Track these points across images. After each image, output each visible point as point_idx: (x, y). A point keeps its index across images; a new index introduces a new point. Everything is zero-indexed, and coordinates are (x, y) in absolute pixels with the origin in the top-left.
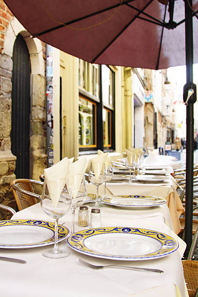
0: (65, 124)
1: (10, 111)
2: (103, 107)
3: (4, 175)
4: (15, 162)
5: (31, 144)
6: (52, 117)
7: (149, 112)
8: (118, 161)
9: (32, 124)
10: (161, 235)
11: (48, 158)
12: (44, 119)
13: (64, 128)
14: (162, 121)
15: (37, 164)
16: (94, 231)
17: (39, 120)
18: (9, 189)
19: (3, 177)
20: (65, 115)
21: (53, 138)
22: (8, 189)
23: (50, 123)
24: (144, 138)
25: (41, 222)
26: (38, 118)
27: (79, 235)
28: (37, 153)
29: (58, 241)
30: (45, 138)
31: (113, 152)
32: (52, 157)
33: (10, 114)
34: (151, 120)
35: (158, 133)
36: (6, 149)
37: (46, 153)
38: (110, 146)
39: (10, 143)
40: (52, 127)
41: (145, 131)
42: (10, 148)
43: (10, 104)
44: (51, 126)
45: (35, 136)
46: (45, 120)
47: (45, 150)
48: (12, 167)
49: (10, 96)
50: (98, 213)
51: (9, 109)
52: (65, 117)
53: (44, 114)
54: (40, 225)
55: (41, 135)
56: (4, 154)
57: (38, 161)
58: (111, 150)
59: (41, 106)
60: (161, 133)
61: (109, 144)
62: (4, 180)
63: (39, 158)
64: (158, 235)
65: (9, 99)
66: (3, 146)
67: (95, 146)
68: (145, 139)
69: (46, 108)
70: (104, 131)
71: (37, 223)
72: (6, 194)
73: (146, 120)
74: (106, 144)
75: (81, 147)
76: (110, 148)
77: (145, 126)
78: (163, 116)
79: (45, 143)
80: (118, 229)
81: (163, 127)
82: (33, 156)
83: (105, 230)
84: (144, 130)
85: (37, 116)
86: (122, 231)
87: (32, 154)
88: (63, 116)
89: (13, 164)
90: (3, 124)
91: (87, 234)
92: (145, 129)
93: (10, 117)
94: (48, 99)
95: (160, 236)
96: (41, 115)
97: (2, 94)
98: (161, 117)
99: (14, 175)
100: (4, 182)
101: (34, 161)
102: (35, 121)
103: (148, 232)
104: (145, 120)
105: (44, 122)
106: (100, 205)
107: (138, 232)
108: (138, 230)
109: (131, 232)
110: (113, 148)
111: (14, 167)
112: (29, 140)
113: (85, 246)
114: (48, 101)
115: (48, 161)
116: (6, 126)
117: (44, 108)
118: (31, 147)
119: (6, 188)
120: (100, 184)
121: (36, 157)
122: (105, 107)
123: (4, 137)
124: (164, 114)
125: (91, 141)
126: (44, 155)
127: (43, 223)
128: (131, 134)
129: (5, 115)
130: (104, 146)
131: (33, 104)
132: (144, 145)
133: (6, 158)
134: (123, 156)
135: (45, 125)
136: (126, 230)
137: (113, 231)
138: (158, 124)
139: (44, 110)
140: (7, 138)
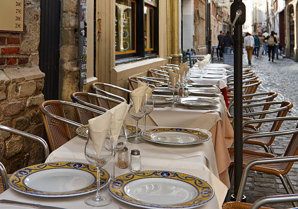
0: (100, 28)
1: (38, 22)
2: (144, 4)
3: (31, 96)
4: (43, 80)
5: (61, 56)
6: (85, 24)
7: (200, 4)
8: (162, 69)
9: (63, 32)
10: (199, 181)
11: (79, 71)
12: (76, 26)
13: (98, 33)
14: (217, 14)
15: (68, 79)
16: (134, 176)
17: (70, 29)
18: (37, 111)
19: (30, 98)
20: (100, 18)
21: (87, 48)
22: (35, 112)
23: (83, 31)
24: (193, 36)
25: (81, 165)
26: (70, 26)
27: (120, 180)
28: (67, 66)
29: (100, 188)
30: (77, 48)
31: (156, 57)
32: (85, 70)
33: (38, 25)
34: (203, 14)
35: (212, 28)
36: (33, 65)
37: (78, 66)
38: (152, 49)
39: (38, 58)
40: (86, 36)
41: (196, 28)
42: (38, 63)
43: (39, 14)
44: (84, 34)
45: (66, 46)
46: (77, 28)
47: (76, 62)
48: (40, 86)
49: (39, 5)
50: (138, 155)
51: (38, 19)
52: (99, 20)
53: (76, 21)
54: (80, 168)
55: (72, 45)
56: (31, 71)
57: (68, 75)
58: (154, 55)
59: (72, 12)
60: (216, 28)
61: (151, 47)
62: (31, 101)
63: (70, 72)
64: (195, 181)
65: (38, 8)
66: (30, 63)
67: (134, 51)
68: (195, 38)
69: (79, 13)
70: (146, 32)
71: (77, 165)
72: (32, 117)
73: (197, 15)
74: (148, 47)
75: (118, 53)
76: (152, 52)
77: (194, 21)
78: (218, 8)
79: (77, 54)
80: (158, 174)
81: (218, 21)
82: (63, 70)
83: (144, 174)
84: (194, 27)
85: (69, 24)
86: (161, 176)
87: (62, 67)
88: (97, 19)
89: (41, 82)
90: (31, 37)
91: (128, 179)
92: (195, 25)
93: (38, 29)
94: (81, 4)
95: (197, 182)
96: (73, 23)
97: (30, 3)
98: (215, 9)
99: (41, 95)
100: (30, 104)
101: (64, 75)
102: (65, 29)
103: (186, 178)
104: (195, 15)
105: (76, 30)
106: (139, 140)
107: (176, 177)
108: (177, 175)
109: (169, 177)
110: (155, 52)
111: (42, 85)
112: (59, 51)
113: (125, 193)
114: (82, 6)
115: (80, 75)
116: (34, 39)
117: (76, 13)
118: (60, 58)
119: (32, 111)
120: (140, 118)
121: (67, 70)
122: (147, 5)
123: (32, 52)
124: (220, 5)
125: (129, 45)
126: (75, 69)
127: (83, 166)
128: (178, 33)
129: (34, 26)
130: (146, 50)
131: (64, 10)
132: (194, 45)
133: (34, 76)
134: (167, 61)
135: (77, 33)
136: (165, 174)
137: (152, 176)
138: (212, 17)
139: (76, 17)
140: (34, 52)
